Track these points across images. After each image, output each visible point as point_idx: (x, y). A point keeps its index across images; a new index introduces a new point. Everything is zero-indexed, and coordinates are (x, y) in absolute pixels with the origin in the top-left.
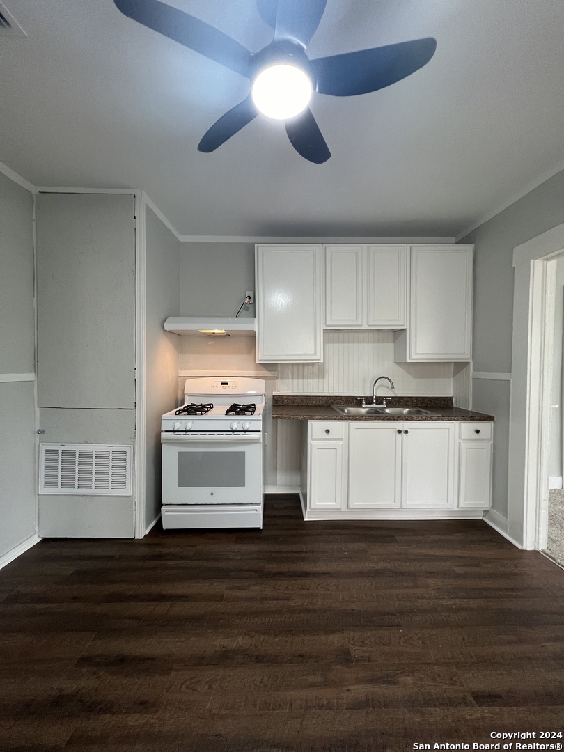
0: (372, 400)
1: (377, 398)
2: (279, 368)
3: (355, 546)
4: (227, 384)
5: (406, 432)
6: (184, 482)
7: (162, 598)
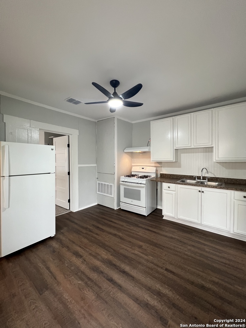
0: (201, 178)
1: (203, 177)
2: (163, 164)
3: (172, 230)
4: (143, 168)
5: (203, 192)
6: (125, 196)
7: (111, 221)
